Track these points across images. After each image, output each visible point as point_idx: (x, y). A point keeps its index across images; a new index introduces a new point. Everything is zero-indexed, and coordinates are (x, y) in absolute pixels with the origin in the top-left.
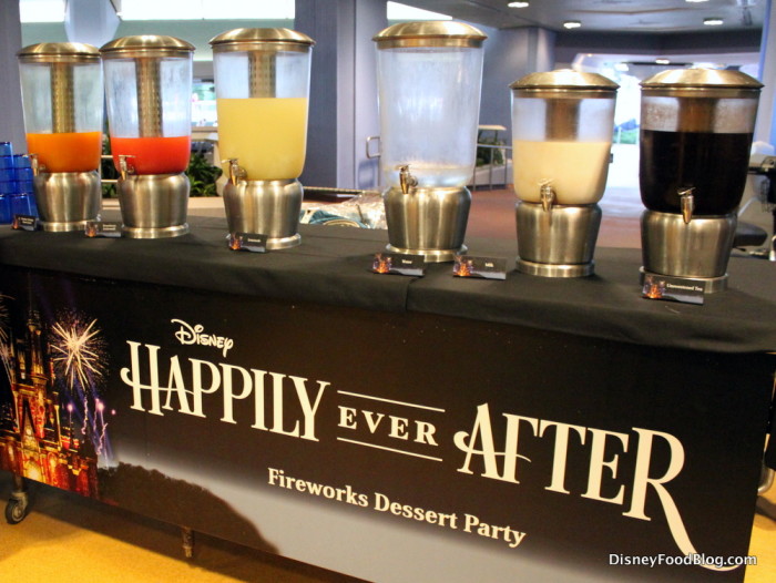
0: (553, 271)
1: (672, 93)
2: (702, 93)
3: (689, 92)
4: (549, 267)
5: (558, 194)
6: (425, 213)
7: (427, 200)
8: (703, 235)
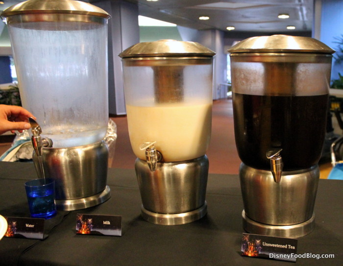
0: (171, 219)
1: (257, 59)
2: (284, 58)
3: (272, 57)
4: (167, 216)
5: (164, 154)
6: (66, 169)
7: (67, 158)
8: (293, 189)
